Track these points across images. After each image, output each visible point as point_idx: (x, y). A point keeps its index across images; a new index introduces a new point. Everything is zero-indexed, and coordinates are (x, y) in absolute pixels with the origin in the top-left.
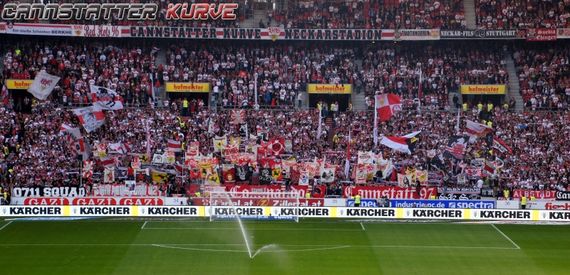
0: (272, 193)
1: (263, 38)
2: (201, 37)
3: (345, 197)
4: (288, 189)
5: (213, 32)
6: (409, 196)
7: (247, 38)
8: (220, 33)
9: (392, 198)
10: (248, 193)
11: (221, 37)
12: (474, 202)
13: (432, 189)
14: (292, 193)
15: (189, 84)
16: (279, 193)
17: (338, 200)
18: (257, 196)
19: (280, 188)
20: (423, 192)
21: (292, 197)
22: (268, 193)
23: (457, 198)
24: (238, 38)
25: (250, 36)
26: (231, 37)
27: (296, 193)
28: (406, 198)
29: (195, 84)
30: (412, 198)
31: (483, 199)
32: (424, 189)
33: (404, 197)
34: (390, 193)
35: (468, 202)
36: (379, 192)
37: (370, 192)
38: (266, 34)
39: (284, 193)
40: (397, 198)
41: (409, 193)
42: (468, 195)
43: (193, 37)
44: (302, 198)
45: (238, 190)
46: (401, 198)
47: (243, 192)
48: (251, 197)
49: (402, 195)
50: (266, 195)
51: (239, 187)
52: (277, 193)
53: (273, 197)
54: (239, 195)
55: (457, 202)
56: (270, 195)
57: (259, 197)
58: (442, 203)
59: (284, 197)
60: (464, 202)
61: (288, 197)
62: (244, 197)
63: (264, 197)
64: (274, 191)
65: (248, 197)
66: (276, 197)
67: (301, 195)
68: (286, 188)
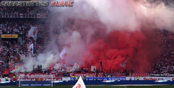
0: (43, 76)
1: (38, 17)
2: (14, 17)
3: (70, 77)
4: (49, 74)
5: (19, 15)
6: (94, 76)
7: (32, 17)
8: (21, 16)
10: (33, 76)
11: (22, 17)
12: (118, 78)
13: (102, 73)
14: (50, 76)
15: (10, 35)
17: (67, 78)
20: (99, 75)
21: (50, 77)
22: (41, 76)
23: (112, 76)
24: (28, 17)
25: (33, 17)
26: (26, 17)
27: (52, 76)
28: (93, 77)
29: (12, 35)
30: (95, 77)
31: (121, 77)
32: (99, 73)
33: (92, 76)
35: (116, 78)
36: (83, 75)
37: (80, 75)
38: (39, 16)
39: (47, 76)
40: (90, 77)
41: (94, 75)
43: (11, 17)
44: (54, 77)
45: (30, 75)
46: (91, 77)
47: (32, 76)
48: (35, 77)
49: (91, 76)
50: (40, 77)
51: (30, 74)
52: (44, 76)
53: (43, 77)
54: (30, 77)
55: (111, 78)
56: (42, 77)
57: (38, 77)
58: (106, 78)
59: (47, 77)
60: (114, 78)
61: (49, 77)
62: (32, 77)
63: (39, 77)
64: (43, 75)
65: (33, 77)
66: (44, 77)
67: (54, 76)
68: (48, 74)
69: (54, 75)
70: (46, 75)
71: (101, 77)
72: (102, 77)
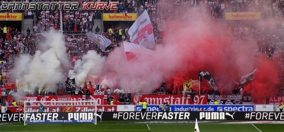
0: (75, 101)
3: (134, 104)
4: (88, 98)
6: (185, 103)
9: (172, 104)
10: (55, 101)
12: (238, 107)
13: (203, 96)
14: (91, 101)
15: (5, 14)
16: (81, 101)
18: (63, 104)
19: (81, 97)
21: (91, 105)
22: (72, 101)
23: (224, 103)
27: (94, 101)
28: (183, 104)
29: (10, 14)
30: (187, 104)
31: (245, 104)
32: (197, 96)
33: (181, 103)
34: (170, 100)
35: (233, 107)
36: (161, 99)
37: (154, 99)
39: (85, 101)
40: (176, 104)
41: (185, 100)
42: (232, 101)
45: (47, 99)
46: (179, 104)
47: (51, 101)
48: (58, 105)
49: (179, 101)
50: (70, 104)
51: (48, 97)
52: (79, 101)
53: (75, 105)
54: (48, 103)
55: (223, 107)
56: (73, 104)
57: (65, 105)
58: (212, 107)
59: (84, 105)
60: (230, 106)
61: (88, 105)
62: (52, 105)
63: (68, 105)
64: (77, 100)
65: (55, 105)
66: (78, 105)
67: (99, 103)
68: (86, 97)
69: (100, 100)
70: (83, 100)
71: (200, 103)
72: (203, 104)
